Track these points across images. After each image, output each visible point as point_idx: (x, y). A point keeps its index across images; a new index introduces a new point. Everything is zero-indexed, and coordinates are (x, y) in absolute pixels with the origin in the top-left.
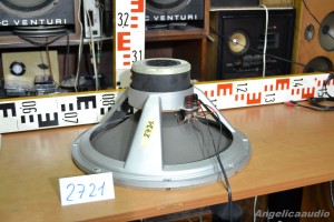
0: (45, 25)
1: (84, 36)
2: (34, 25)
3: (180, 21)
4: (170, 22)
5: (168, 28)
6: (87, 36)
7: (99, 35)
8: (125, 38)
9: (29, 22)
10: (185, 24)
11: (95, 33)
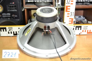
0: (44, 2)
1: (55, 6)
2: (41, 2)
3: (87, 2)
4: (84, 2)
5: (83, 4)
6: (56, 6)
7: (60, 6)
8: (68, 8)
9: (39, 1)
10: (89, 3)
11: (59, 5)
